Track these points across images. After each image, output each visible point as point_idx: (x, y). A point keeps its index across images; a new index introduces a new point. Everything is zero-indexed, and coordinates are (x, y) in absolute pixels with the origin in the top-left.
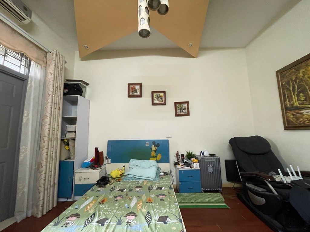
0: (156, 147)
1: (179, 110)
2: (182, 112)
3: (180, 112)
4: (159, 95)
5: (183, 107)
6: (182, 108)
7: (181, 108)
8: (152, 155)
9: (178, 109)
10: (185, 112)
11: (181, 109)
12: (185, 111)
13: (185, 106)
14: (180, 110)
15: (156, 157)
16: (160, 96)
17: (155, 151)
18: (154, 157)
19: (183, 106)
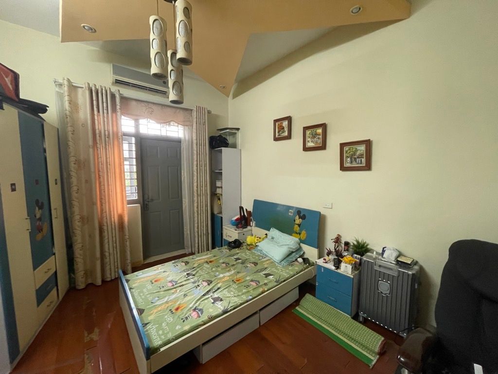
0: (301, 219)
1: (349, 159)
2: (354, 163)
3: (351, 162)
4: (316, 132)
5: (358, 153)
6: (354, 154)
7: (352, 155)
8: (295, 229)
9: (348, 157)
10: (361, 163)
11: (353, 158)
12: (361, 160)
13: (361, 150)
14: (351, 159)
15: (300, 234)
16: (316, 134)
17: (299, 225)
18: (297, 233)
19: (356, 150)
